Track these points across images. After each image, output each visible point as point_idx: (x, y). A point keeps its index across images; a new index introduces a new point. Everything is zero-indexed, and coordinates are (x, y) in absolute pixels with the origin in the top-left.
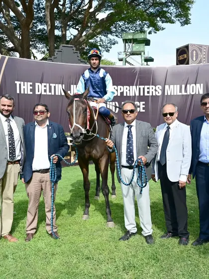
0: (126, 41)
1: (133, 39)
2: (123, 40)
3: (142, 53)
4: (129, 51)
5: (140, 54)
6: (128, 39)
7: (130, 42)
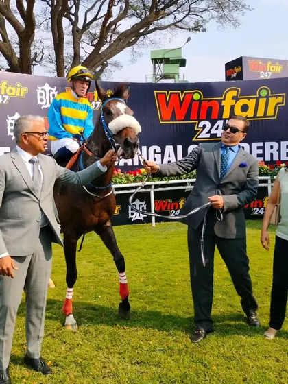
0: (155, 61)
1: (164, 58)
2: (152, 59)
3: (176, 76)
4: (160, 73)
5: (174, 78)
6: (158, 59)
7: (161, 63)
